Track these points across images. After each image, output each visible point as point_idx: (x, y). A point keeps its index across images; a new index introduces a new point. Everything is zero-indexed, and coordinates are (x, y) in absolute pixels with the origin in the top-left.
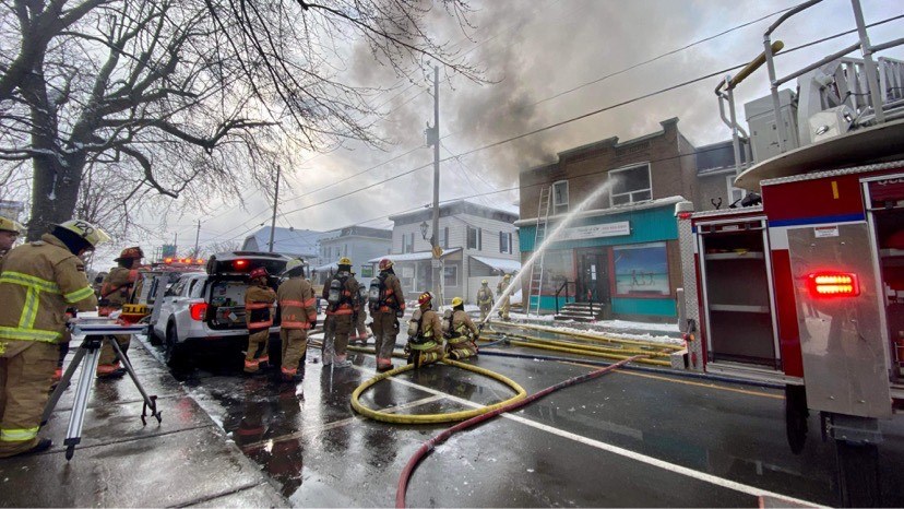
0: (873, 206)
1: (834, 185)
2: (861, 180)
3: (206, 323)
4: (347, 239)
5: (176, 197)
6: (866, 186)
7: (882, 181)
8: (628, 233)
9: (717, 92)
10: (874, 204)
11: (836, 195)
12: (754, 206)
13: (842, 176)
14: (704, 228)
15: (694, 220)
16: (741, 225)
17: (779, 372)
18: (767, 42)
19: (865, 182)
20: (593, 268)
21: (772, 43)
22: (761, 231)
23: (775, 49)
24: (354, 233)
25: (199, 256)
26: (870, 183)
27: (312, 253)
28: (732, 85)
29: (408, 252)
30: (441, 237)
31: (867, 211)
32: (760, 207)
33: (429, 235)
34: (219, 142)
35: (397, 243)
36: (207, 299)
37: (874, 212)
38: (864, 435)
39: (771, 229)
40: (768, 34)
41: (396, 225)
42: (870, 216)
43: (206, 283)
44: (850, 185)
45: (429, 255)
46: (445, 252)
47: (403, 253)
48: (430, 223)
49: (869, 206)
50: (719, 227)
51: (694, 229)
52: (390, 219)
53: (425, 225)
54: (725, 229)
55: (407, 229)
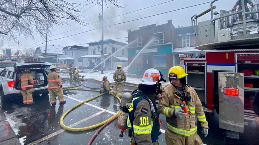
0: (238, 62)
1: (227, 54)
2: (235, 54)
3: (15, 88)
4: (73, 50)
5: (6, 35)
6: (236, 56)
7: (241, 55)
8: (157, 51)
9: (192, 19)
10: (238, 61)
11: (227, 58)
12: (203, 58)
13: (230, 52)
14: (188, 64)
15: (185, 61)
16: (199, 64)
17: (206, 108)
18: (211, 6)
19: (236, 54)
20: (148, 61)
21: (213, 6)
22: (204, 66)
23: (214, 8)
24: (75, 48)
25: (19, 54)
26: (237, 55)
27: (61, 53)
28: (197, 17)
29: (94, 54)
30: (104, 50)
31: (236, 63)
32: (205, 59)
33: (100, 50)
34: (21, 15)
35: (90, 51)
36: (15, 79)
37: (238, 64)
38: (235, 136)
39: (207, 66)
40: (212, 3)
41: (89, 46)
42: (236, 65)
43: (14, 73)
44: (232, 55)
45: (100, 56)
46: (105, 55)
47: (92, 55)
48: (101, 46)
49: (236, 62)
50: (192, 64)
51: (185, 64)
52: (88, 44)
53: (99, 47)
54: (194, 65)
55: (93, 47)
